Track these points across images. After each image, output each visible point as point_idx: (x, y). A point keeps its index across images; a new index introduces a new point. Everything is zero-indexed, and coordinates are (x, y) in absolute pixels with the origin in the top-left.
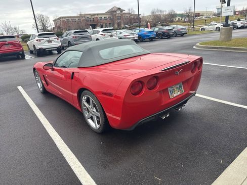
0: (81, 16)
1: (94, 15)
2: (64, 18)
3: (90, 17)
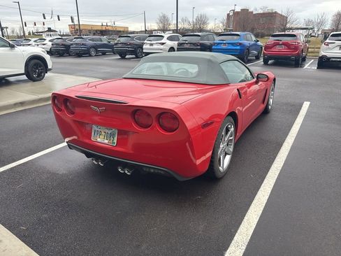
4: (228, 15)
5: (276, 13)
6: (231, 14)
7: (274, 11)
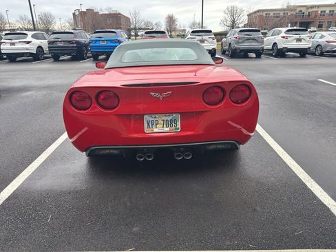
0: (290, 8)
1: (312, 7)
2: (263, 11)
3: (304, 10)
4: (74, 14)
5: (120, 14)
6: (77, 13)
7: (118, 12)
